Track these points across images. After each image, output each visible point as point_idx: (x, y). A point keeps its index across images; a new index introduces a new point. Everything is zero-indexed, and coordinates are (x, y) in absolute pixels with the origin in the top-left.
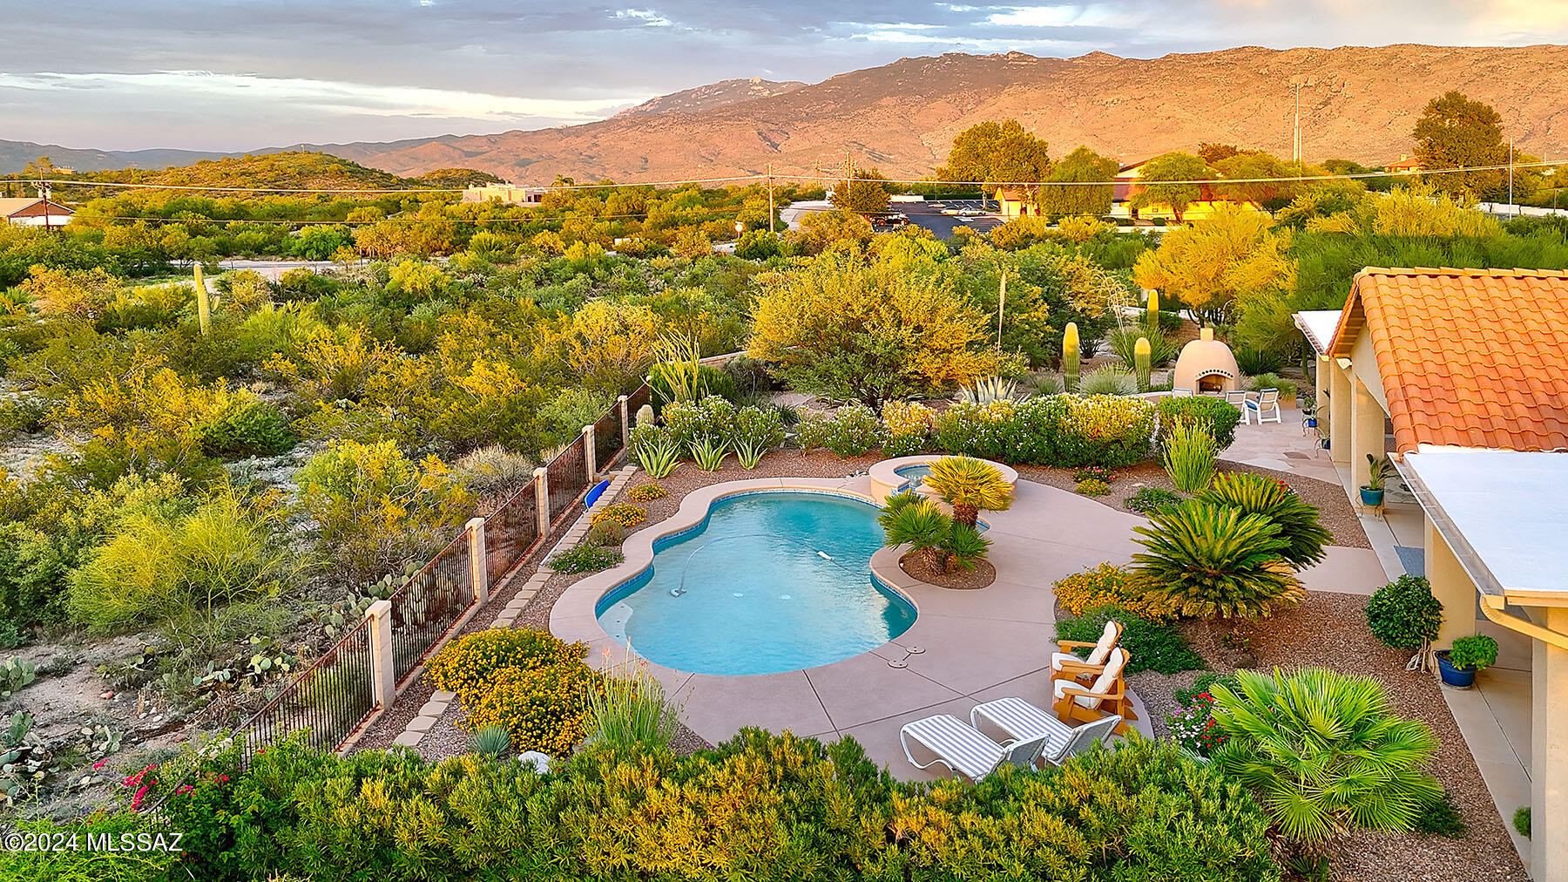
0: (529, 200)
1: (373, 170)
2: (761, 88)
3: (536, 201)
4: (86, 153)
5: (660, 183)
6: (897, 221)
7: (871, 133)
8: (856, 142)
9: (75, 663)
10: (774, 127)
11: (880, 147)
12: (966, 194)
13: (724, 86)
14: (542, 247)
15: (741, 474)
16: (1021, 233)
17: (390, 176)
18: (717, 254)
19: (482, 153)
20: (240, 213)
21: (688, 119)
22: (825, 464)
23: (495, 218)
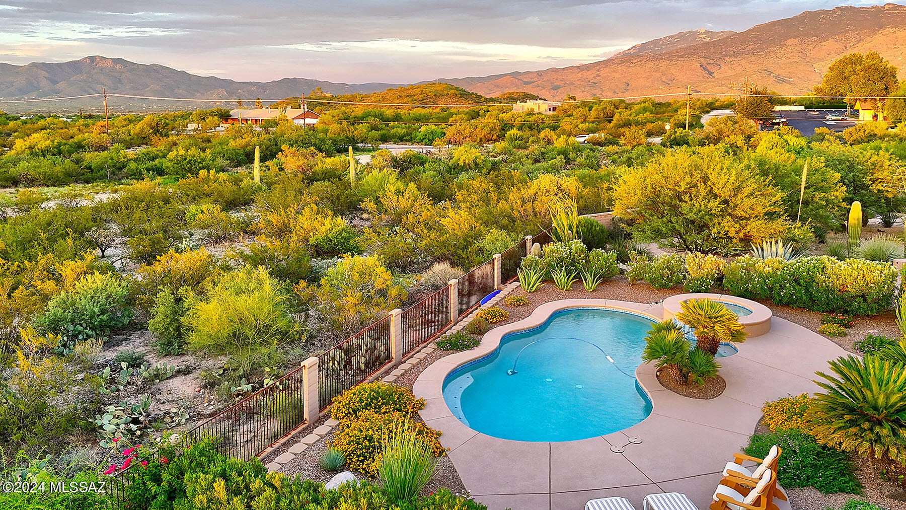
0: (550, 110)
1: (473, 93)
2: (705, 36)
3: (553, 111)
4: (340, 85)
5: (628, 98)
6: (778, 124)
7: (778, 63)
8: (766, 70)
9: (195, 368)
10: (711, 61)
11: (783, 73)
12: (837, 105)
13: (681, 36)
14: (544, 139)
15: (583, 294)
16: (866, 133)
17: (481, 97)
18: (649, 144)
19: (533, 82)
20: (397, 118)
21: (657, 58)
22: (643, 293)
23: (524, 121)
